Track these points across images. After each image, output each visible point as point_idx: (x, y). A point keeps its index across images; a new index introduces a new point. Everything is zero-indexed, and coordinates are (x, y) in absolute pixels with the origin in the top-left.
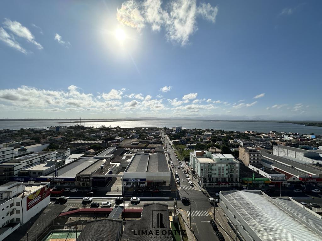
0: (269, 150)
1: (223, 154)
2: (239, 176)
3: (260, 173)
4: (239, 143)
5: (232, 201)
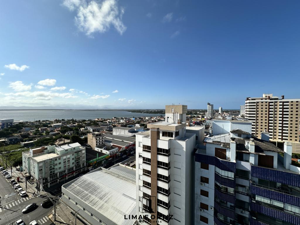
0: (111, 132)
1: (69, 145)
2: (85, 161)
3: (103, 152)
4: (89, 130)
5: (75, 189)
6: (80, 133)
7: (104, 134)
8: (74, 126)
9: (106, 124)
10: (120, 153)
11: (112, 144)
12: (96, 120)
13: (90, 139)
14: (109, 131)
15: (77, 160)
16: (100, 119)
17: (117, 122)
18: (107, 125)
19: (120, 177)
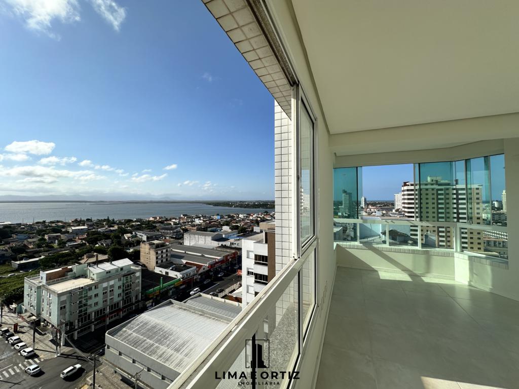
0: (180, 241)
1: (113, 263)
2: (140, 291)
3: (170, 275)
4: (140, 237)
5: (129, 337)
6: (124, 242)
7: (168, 243)
8: (111, 231)
9: (170, 226)
10: (200, 277)
11: (184, 261)
12: (151, 219)
13: (145, 253)
14: (176, 238)
15: (127, 289)
16: (158, 218)
17: (189, 222)
18: (171, 229)
19: (206, 315)
